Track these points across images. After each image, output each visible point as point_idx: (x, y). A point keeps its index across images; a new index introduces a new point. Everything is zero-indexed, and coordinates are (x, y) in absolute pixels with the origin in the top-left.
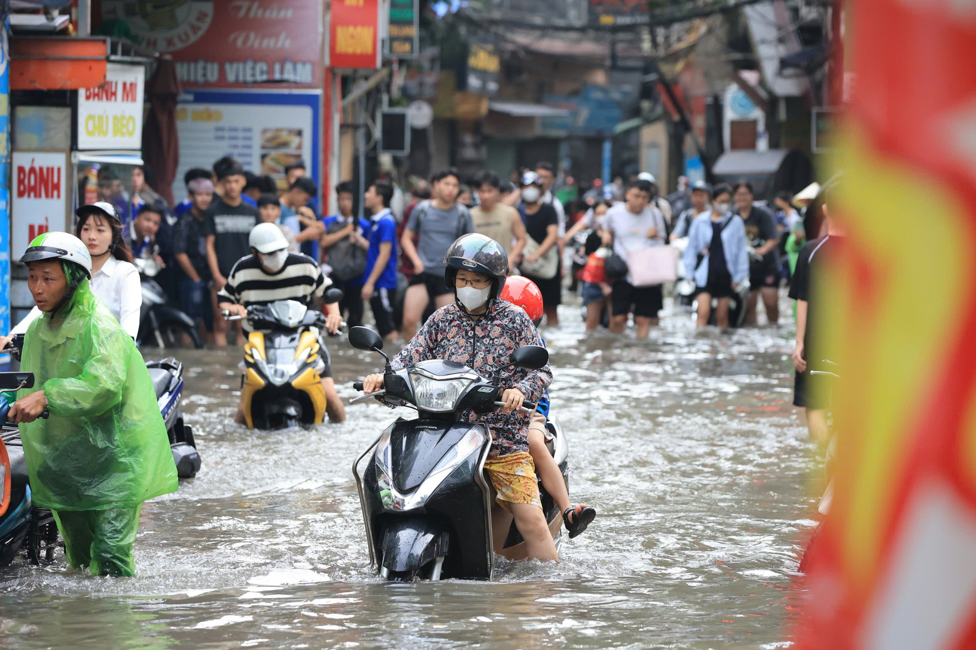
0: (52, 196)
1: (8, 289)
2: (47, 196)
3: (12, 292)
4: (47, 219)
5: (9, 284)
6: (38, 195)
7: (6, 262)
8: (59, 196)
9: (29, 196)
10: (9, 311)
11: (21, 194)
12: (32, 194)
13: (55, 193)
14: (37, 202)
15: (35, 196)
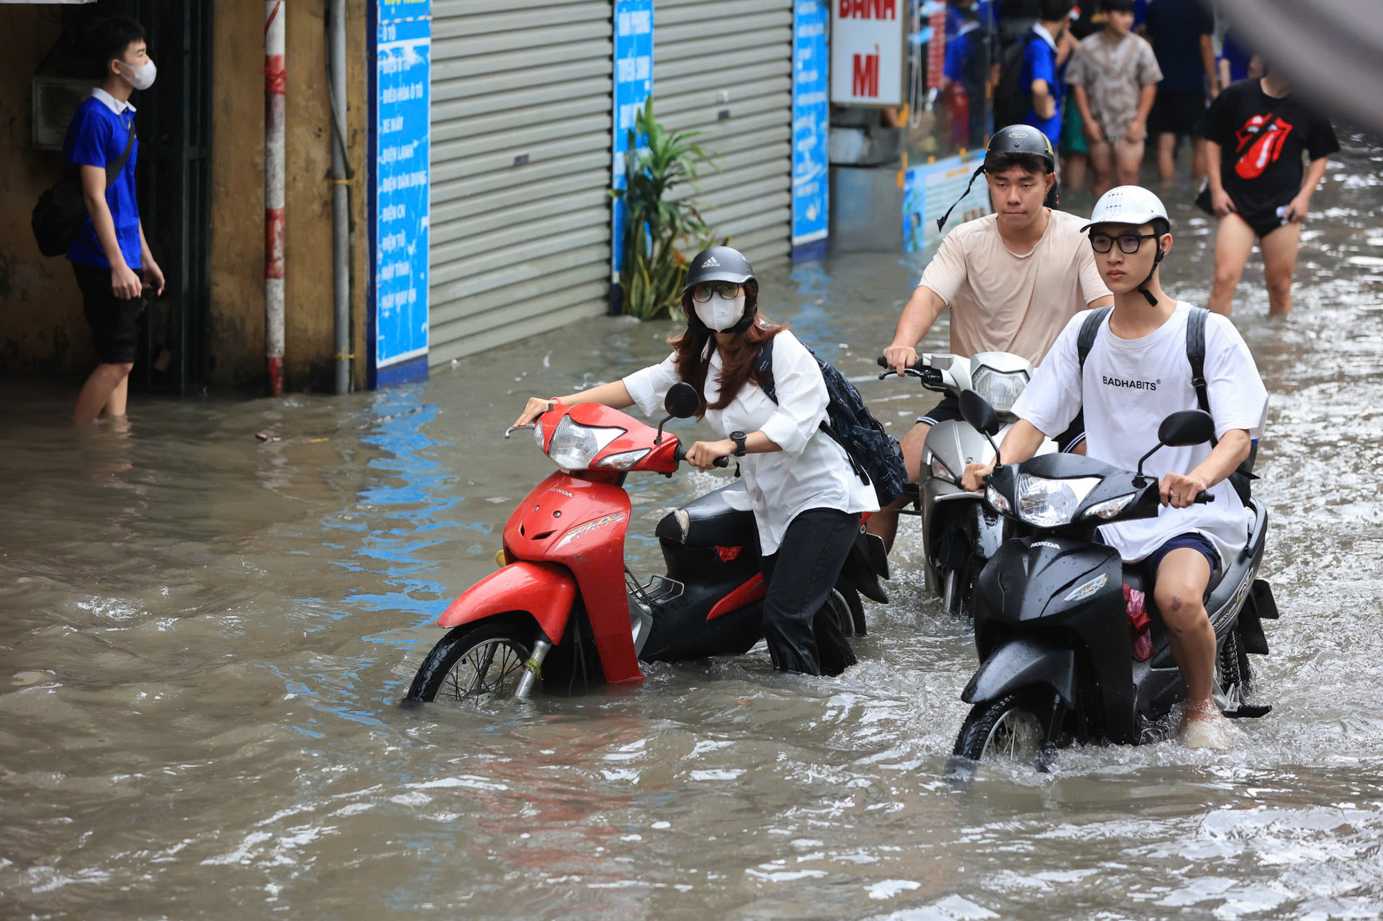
0: (885, 17)
1: (826, 140)
2: (878, 16)
3: (831, 144)
4: (877, 47)
5: (826, 133)
6: (866, 15)
7: (823, 104)
8: (893, 17)
9: (854, 16)
10: (826, 170)
11: (844, 14)
12: (859, 14)
13: (889, 12)
14: (866, 22)
15: (863, 16)
